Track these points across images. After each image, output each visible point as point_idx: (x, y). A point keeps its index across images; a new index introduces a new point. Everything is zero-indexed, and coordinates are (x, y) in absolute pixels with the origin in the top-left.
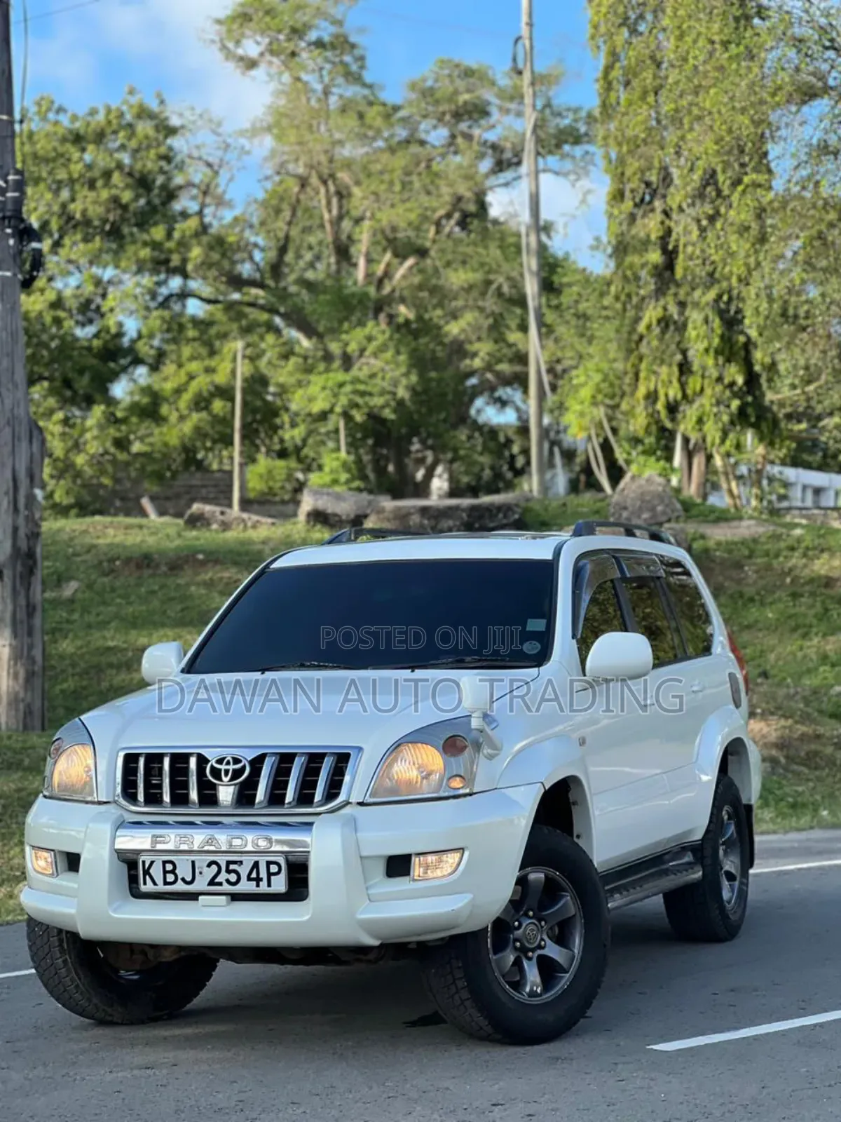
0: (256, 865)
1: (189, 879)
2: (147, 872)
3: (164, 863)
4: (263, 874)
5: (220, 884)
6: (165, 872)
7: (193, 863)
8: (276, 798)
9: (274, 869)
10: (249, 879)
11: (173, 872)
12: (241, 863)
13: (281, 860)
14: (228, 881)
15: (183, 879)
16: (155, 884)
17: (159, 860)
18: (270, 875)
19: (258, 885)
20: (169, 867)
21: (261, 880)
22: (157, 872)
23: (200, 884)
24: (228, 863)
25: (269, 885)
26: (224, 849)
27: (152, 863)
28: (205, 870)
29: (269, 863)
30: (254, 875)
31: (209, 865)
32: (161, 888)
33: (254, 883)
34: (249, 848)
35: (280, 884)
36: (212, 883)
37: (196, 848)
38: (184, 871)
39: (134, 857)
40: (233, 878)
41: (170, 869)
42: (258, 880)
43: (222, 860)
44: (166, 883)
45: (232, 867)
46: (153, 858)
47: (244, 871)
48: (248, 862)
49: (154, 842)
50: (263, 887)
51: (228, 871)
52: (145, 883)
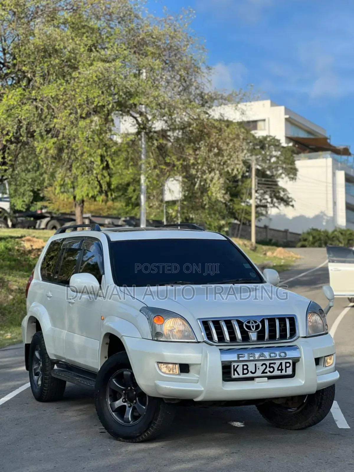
0: (281, 364)
1: (253, 371)
2: (235, 370)
3: (243, 365)
4: (284, 367)
5: (266, 373)
6: (243, 369)
7: (256, 365)
8: (272, 337)
9: (288, 365)
10: (278, 370)
11: (247, 369)
12: (275, 363)
13: (291, 361)
14: (270, 371)
15: (251, 372)
16: (239, 374)
17: (241, 364)
18: (286, 367)
19: (281, 372)
20: (245, 367)
21: (283, 370)
22: (240, 370)
23: (258, 373)
24: (270, 364)
25: (286, 372)
26: (268, 358)
27: (238, 366)
28: (261, 367)
29: (286, 363)
30: (280, 368)
31: (262, 365)
32: (241, 376)
33: (280, 371)
34: (278, 357)
35: (289, 371)
36: (263, 372)
37: (256, 358)
38: (251, 368)
39: (229, 364)
40: (272, 370)
41: (246, 368)
42: (282, 370)
43: (267, 363)
44: (243, 374)
45: (271, 365)
46: (238, 364)
47: (276, 367)
48: (278, 363)
49: (239, 357)
50: (284, 373)
51: (270, 367)
52: (234, 375)
